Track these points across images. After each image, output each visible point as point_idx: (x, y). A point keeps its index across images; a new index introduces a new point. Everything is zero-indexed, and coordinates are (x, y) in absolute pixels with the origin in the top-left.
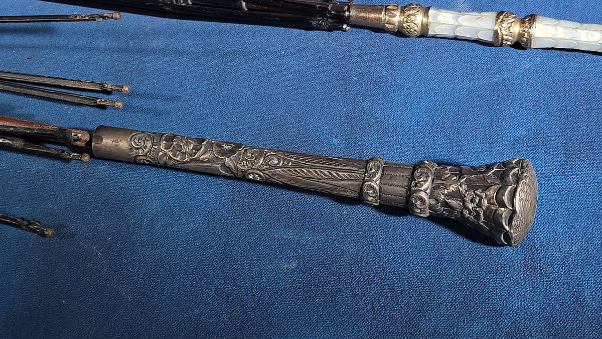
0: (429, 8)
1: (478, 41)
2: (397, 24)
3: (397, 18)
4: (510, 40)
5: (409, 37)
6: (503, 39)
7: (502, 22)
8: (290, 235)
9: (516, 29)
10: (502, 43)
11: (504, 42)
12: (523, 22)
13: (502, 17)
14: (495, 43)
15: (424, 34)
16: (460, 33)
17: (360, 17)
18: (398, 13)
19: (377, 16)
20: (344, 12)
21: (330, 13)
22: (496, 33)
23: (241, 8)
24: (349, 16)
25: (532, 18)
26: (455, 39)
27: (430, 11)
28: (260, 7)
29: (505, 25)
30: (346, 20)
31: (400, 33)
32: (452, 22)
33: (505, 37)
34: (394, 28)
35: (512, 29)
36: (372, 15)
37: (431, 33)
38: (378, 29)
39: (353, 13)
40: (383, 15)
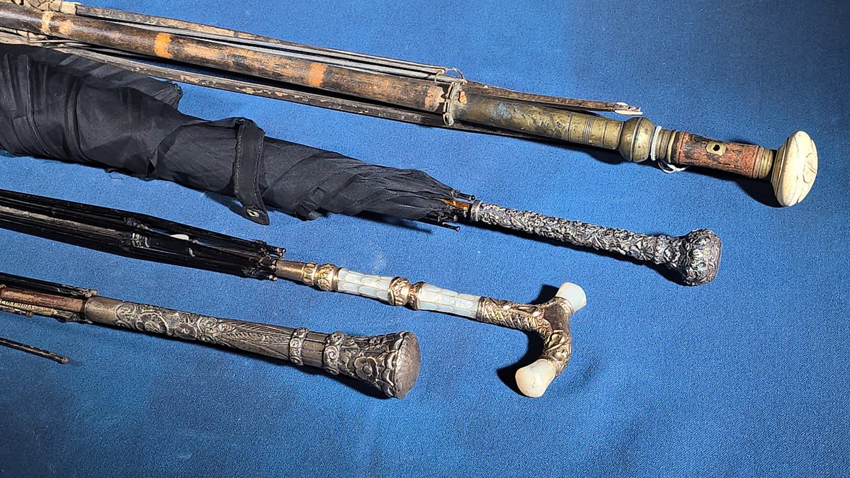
0: (340, 269)
1: (377, 299)
2: (313, 279)
3: (314, 274)
4: (401, 302)
5: (323, 290)
6: (395, 300)
7: (396, 285)
8: (192, 434)
9: (406, 292)
10: (395, 303)
11: (397, 302)
12: (412, 287)
13: (396, 281)
14: (390, 302)
15: (334, 290)
16: (364, 291)
17: (284, 271)
18: (314, 270)
19: (298, 271)
20: (272, 265)
21: (260, 265)
22: (389, 294)
23: (189, 254)
24: (275, 269)
25: (420, 285)
26: (361, 295)
27: (340, 271)
28: (204, 255)
29: (397, 287)
30: (273, 272)
31: (316, 286)
32: (356, 281)
33: (396, 298)
34: (311, 282)
35: (402, 292)
36: (294, 270)
37: (340, 289)
38: (299, 281)
39: (279, 266)
40: (302, 271)
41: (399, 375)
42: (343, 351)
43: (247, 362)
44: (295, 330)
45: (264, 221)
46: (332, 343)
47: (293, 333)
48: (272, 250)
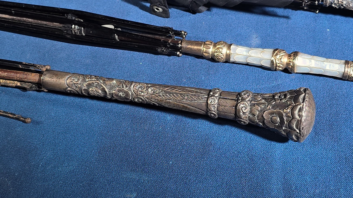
1: (261, 67)
2: (211, 53)
3: (211, 50)
4: (281, 67)
5: (219, 62)
6: (276, 66)
7: (277, 54)
8: (134, 176)
9: (285, 60)
10: (276, 68)
11: (278, 68)
12: (290, 56)
13: (276, 52)
14: (272, 68)
15: (227, 61)
16: (250, 61)
17: (188, 48)
18: (212, 47)
19: (199, 48)
20: (178, 44)
21: (169, 44)
22: (272, 62)
23: (115, 39)
24: (181, 47)
25: (296, 54)
26: (247, 64)
27: (232, 46)
28: (126, 39)
29: (278, 57)
30: (178, 49)
31: (213, 59)
32: (245, 53)
33: (278, 65)
34: (209, 56)
35: (283, 60)
36: (196, 47)
37: (232, 60)
38: (199, 56)
39: (184, 45)
40: (202, 48)
42: (253, 105)
44: (210, 91)
45: (166, 15)
46: (243, 100)
47: (209, 93)
48: (178, 33)
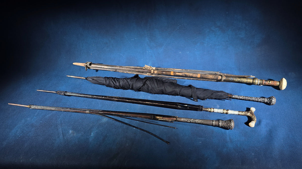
1: (221, 113)
3: (210, 110)
4: (225, 113)
12: (227, 111)
14: (223, 113)
15: (213, 112)
16: (218, 112)
18: (210, 109)
21: (200, 109)
23: (188, 108)
25: (228, 110)
27: (214, 109)
28: (191, 108)
31: (210, 112)
32: (217, 110)
35: (225, 111)
36: (206, 109)
38: (207, 111)
39: (203, 109)
40: (208, 109)
41: (233, 126)
42: (222, 123)
43: (204, 126)
44: (213, 120)
45: (198, 101)
46: (220, 122)
47: (213, 121)
48: (202, 106)
